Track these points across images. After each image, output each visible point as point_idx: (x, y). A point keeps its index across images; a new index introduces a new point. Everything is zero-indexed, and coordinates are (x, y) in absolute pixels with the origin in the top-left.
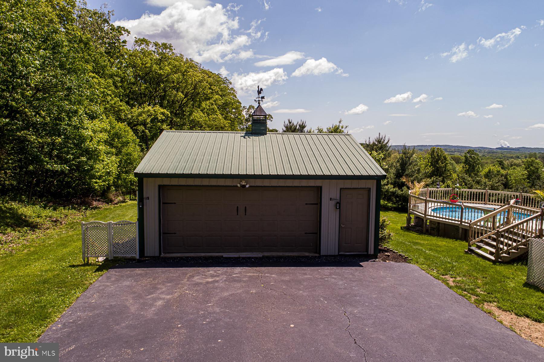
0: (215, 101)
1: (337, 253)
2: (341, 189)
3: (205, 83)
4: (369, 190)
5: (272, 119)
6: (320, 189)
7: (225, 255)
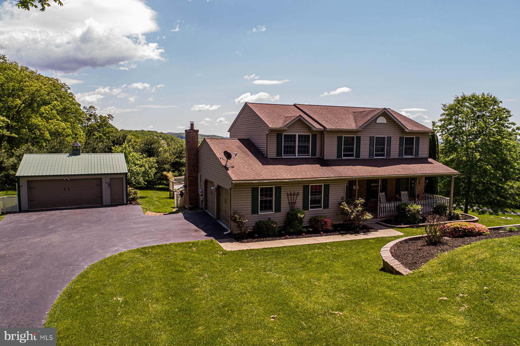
0: (53, 106)
1: (110, 204)
2: (110, 179)
3: (42, 92)
4: (122, 178)
5: (113, 119)
6: (101, 179)
7: (60, 208)
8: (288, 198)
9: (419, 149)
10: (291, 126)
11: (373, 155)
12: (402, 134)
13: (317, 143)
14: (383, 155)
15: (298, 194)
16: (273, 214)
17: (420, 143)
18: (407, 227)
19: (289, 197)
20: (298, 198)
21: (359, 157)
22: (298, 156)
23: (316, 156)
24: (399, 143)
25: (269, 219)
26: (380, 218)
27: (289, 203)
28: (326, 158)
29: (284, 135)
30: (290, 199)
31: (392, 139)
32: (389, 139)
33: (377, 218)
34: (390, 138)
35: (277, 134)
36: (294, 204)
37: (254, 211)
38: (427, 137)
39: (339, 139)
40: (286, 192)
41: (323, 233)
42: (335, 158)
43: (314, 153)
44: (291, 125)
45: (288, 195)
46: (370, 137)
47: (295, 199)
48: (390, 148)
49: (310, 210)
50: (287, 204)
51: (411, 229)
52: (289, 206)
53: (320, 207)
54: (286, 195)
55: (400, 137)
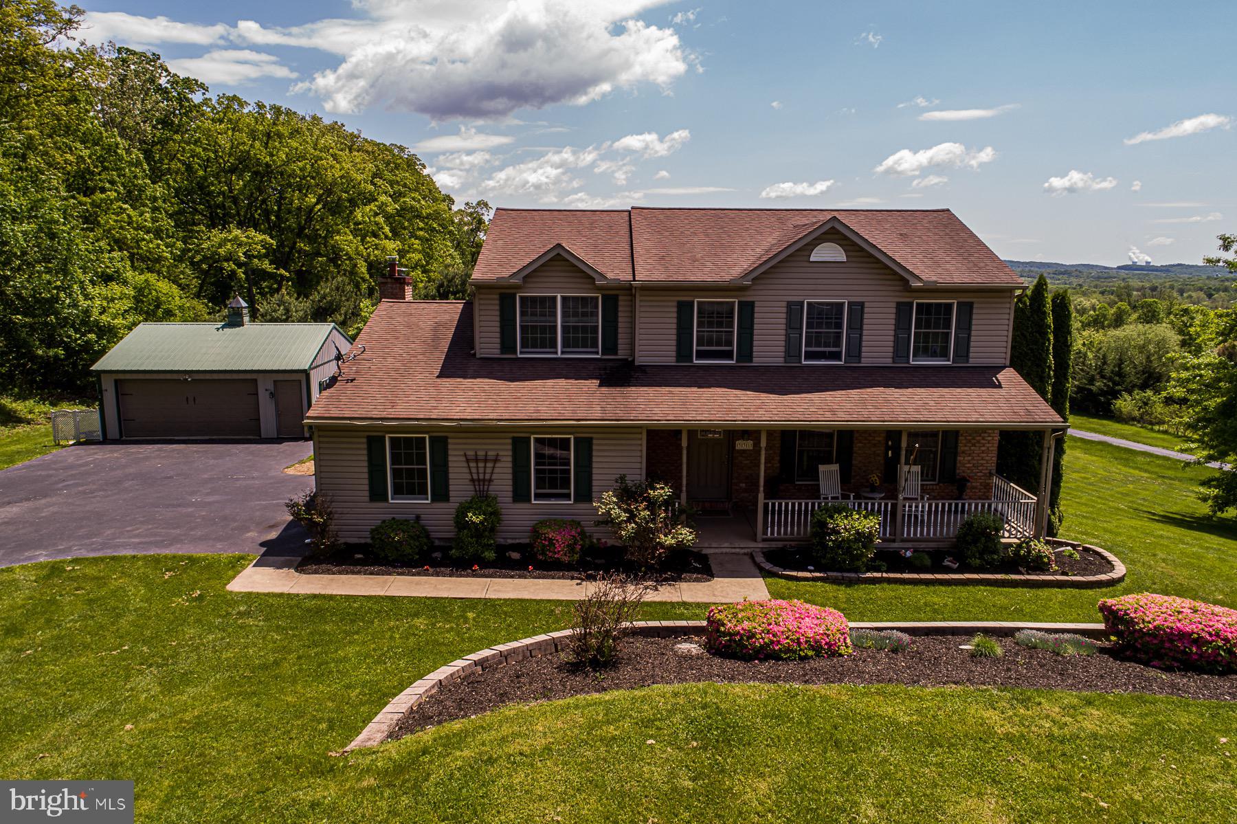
1: (276, 436)
2: (274, 382)
4: (300, 381)
6: (256, 381)
8: (469, 467)
9: (973, 338)
10: (532, 274)
11: (800, 356)
12: (907, 294)
13: (620, 319)
14: (837, 356)
15: (496, 460)
16: (429, 506)
17: (974, 322)
18: (815, 579)
19: (472, 465)
20: (496, 470)
21: (751, 361)
22: (563, 353)
23: (616, 354)
24: (893, 322)
25: (418, 518)
26: (764, 540)
27: (472, 480)
28: (640, 360)
29: (521, 298)
30: (474, 470)
31: (866, 310)
32: (858, 309)
33: (756, 541)
34: (862, 304)
35: (501, 294)
36: (486, 483)
37: (377, 494)
38: (1005, 303)
39: (684, 309)
40: (462, 453)
41: (536, 568)
42: (671, 360)
43: (610, 346)
44: (535, 271)
45: (468, 461)
46: (788, 302)
47: (489, 470)
48: (861, 335)
49: (533, 502)
50: (467, 482)
51: (828, 587)
52: (472, 488)
53: (567, 496)
54: (464, 459)
55: (898, 304)
